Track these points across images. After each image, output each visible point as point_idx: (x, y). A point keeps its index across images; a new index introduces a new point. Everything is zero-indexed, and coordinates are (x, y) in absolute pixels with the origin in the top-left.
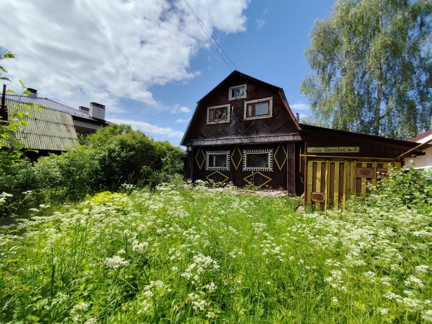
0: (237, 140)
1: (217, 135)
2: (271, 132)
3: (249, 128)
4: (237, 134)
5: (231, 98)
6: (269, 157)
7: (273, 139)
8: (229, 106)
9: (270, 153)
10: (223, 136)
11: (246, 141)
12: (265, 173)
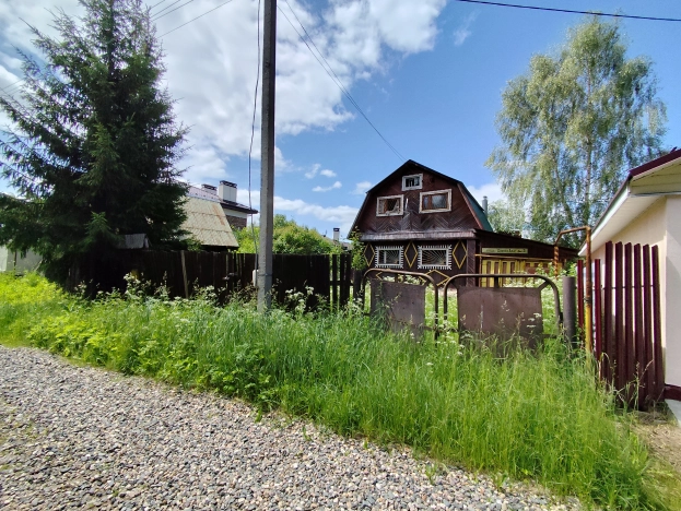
0: (411, 235)
1: (390, 228)
2: (450, 227)
3: (425, 222)
4: (411, 227)
5: (404, 188)
6: (448, 253)
7: (451, 235)
8: (402, 197)
9: (448, 249)
10: (395, 229)
11: (421, 236)
12: (444, 271)
